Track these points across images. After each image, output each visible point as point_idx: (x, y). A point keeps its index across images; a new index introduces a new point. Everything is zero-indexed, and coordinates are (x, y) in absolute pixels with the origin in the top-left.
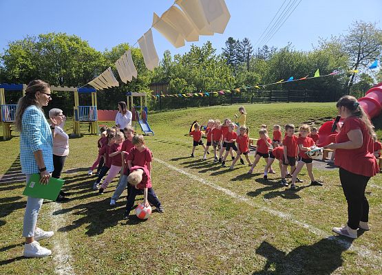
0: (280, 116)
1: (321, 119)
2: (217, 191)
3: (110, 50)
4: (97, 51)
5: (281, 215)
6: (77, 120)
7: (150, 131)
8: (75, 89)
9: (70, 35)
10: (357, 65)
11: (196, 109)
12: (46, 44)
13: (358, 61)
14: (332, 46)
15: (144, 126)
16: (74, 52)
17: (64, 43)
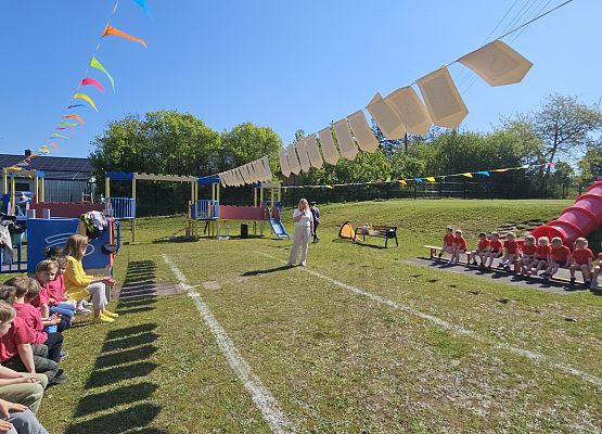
0: (464, 216)
1: (525, 223)
2: (421, 319)
3: (229, 131)
4: (214, 131)
5: (530, 355)
6: (193, 217)
7: (284, 234)
8: (193, 179)
9: (182, 112)
10: (553, 150)
11: (341, 205)
12: (153, 124)
13: (556, 145)
14: (517, 126)
15: (276, 228)
16: (187, 133)
17: (175, 123)
